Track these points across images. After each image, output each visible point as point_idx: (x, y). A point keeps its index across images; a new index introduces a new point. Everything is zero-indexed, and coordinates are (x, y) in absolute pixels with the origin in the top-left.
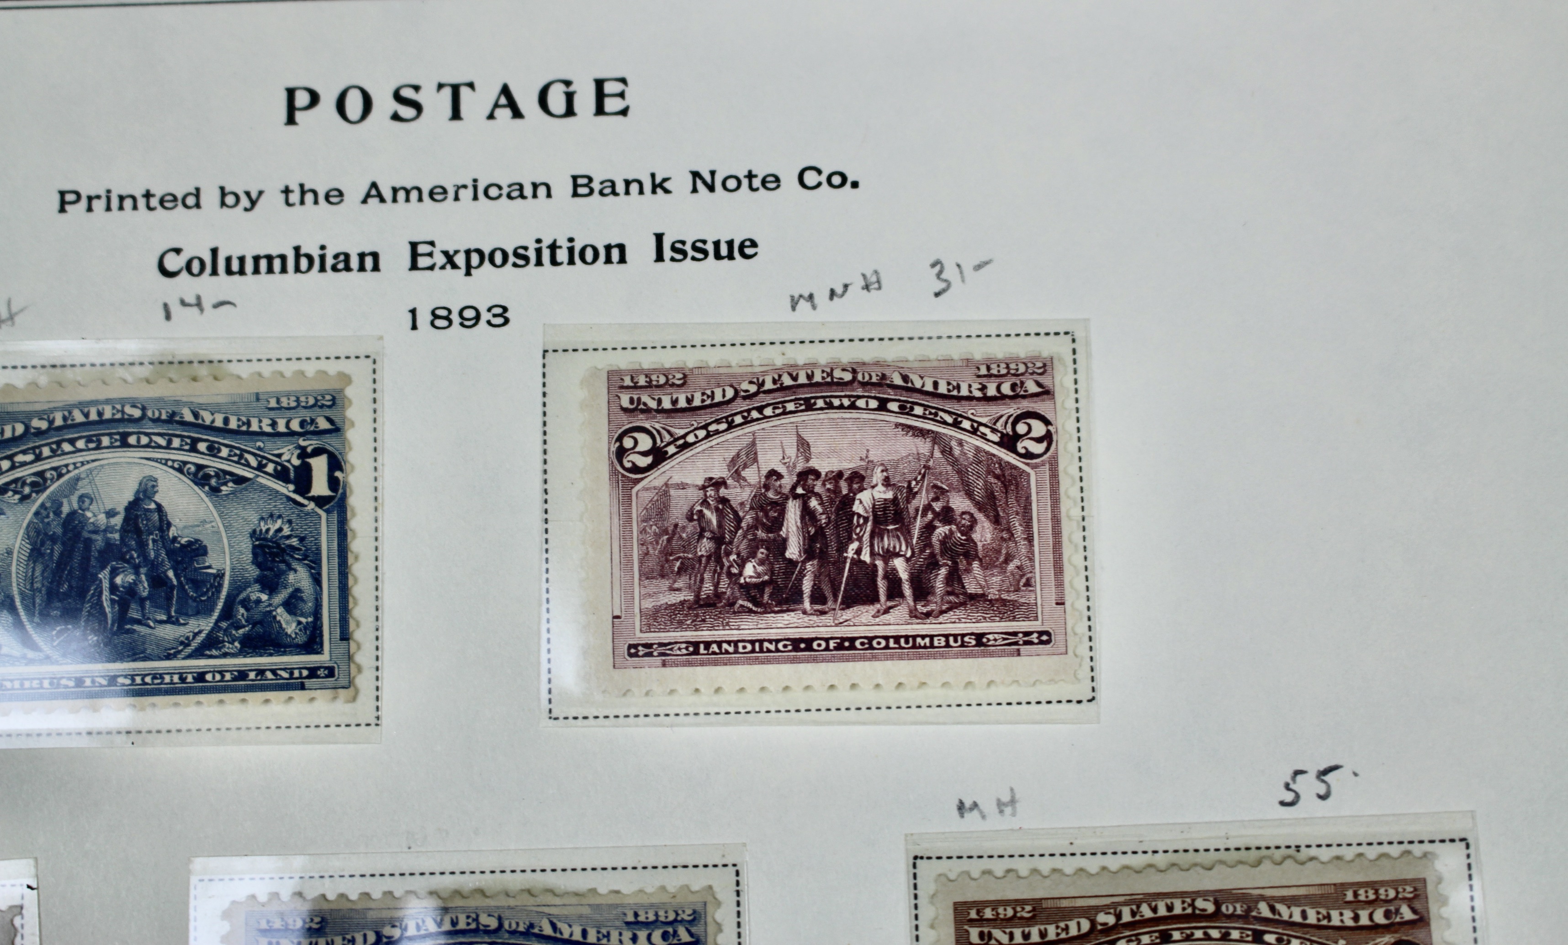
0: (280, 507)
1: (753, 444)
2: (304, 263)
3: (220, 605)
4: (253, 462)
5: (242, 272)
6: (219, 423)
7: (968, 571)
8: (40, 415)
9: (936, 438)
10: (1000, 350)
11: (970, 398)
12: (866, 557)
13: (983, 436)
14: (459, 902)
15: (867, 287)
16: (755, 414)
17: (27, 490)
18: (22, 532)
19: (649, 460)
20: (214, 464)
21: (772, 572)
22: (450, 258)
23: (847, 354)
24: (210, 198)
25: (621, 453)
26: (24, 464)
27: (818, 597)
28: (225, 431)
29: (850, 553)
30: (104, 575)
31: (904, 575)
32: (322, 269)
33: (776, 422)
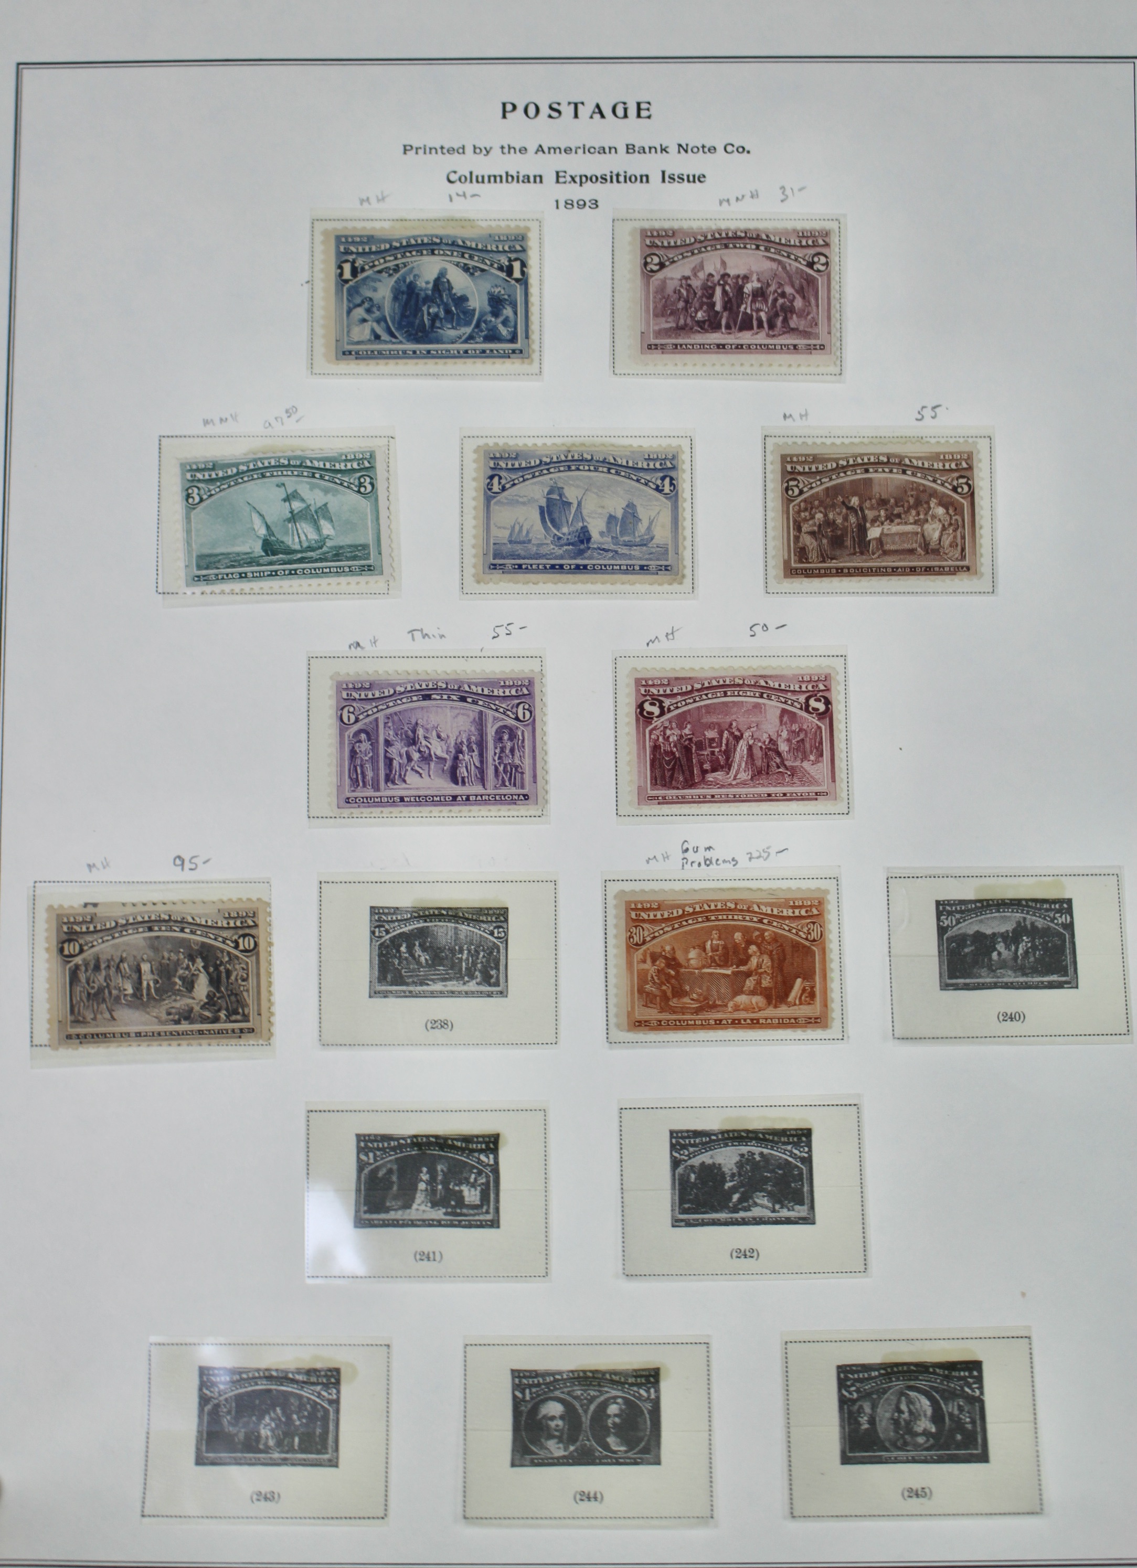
0: (500, 282)
1: (702, 262)
2: (510, 179)
3: (474, 322)
4: (488, 263)
5: (483, 182)
6: (474, 246)
7: (791, 318)
8: (397, 240)
9: (780, 262)
10: (808, 225)
11: (795, 246)
12: (749, 311)
13: (800, 262)
14: (574, 449)
15: (752, 197)
16: (703, 249)
17: (391, 272)
18: (389, 290)
19: (657, 267)
20: (471, 263)
21: (709, 316)
22: (573, 179)
23: (743, 225)
24: (469, 150)
25: (646, 264)
26: (390, 261)
27: (728, 327)
28: (476, 249)
29: (742, 308)
30: (425, 309)
31: (764, 319)
32: (518, 181)
33: (712, 253)
